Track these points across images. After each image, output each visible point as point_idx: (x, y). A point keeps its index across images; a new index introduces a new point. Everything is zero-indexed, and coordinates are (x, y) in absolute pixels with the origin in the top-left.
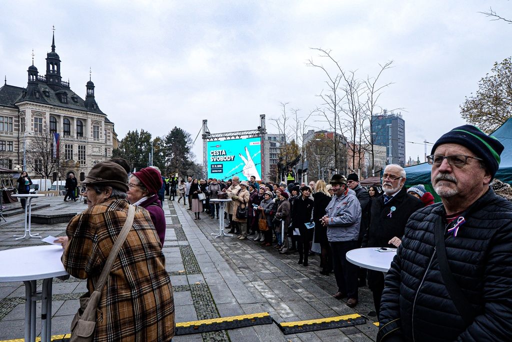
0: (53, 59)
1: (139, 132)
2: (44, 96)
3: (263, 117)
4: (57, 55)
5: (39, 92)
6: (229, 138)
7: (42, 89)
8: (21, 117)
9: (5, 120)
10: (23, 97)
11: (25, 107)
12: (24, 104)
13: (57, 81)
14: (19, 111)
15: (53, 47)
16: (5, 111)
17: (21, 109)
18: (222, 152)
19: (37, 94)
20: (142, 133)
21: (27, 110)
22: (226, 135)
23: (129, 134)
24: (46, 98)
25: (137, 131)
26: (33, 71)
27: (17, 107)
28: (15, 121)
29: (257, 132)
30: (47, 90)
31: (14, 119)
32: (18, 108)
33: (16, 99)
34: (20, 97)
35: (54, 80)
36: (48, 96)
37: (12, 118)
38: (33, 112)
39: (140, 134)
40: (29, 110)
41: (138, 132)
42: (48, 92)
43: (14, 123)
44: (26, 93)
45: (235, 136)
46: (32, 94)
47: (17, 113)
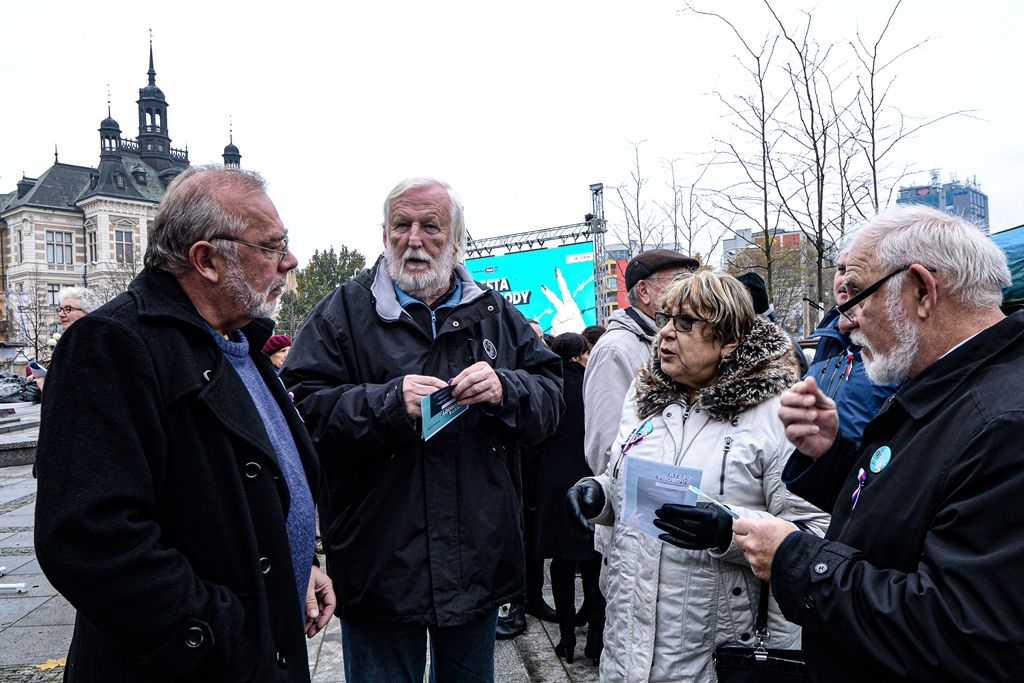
0: (152, 102)
1: (338, 253)
2: (134, 183)
3: (597, 190)
4: (159, 91)
5: (123, 174)
6: (515, 249)
7: (131, 169)
8: (88, 232)
9: (58, 239)
10: (92, 188)
11: (96, 208)
12: (94, 203)
13: (160, 148)
14: (84, 219)
15: (152, 74)
16: (55, 220)
17: (89, 212)
18: (499, 283)
19: (120, 179)
20: (344, 254)
21: (99, 214)
22: (509, 241)
23: (315, 257)
24: (138, 187)
25: (332, 250)
26: (109, 129)
27: (80, 210)
28: (78, 240)
29: (585, 229)
30: (141, 169)
31: (74, 236)
32: (82, 212)
33: (77, 192)
34: (86, 188)
35: (155, 148)
36: (144, 184)
37: (70, 234)
38: (114, 220)
39: (339, 256)
40: (104, 214)
41: (335, 252)
42: (144, 174)
43: (75, 245)
44: (97, 178)
45: (530, 243)
46: (109, 182)
47: (81, 222)
